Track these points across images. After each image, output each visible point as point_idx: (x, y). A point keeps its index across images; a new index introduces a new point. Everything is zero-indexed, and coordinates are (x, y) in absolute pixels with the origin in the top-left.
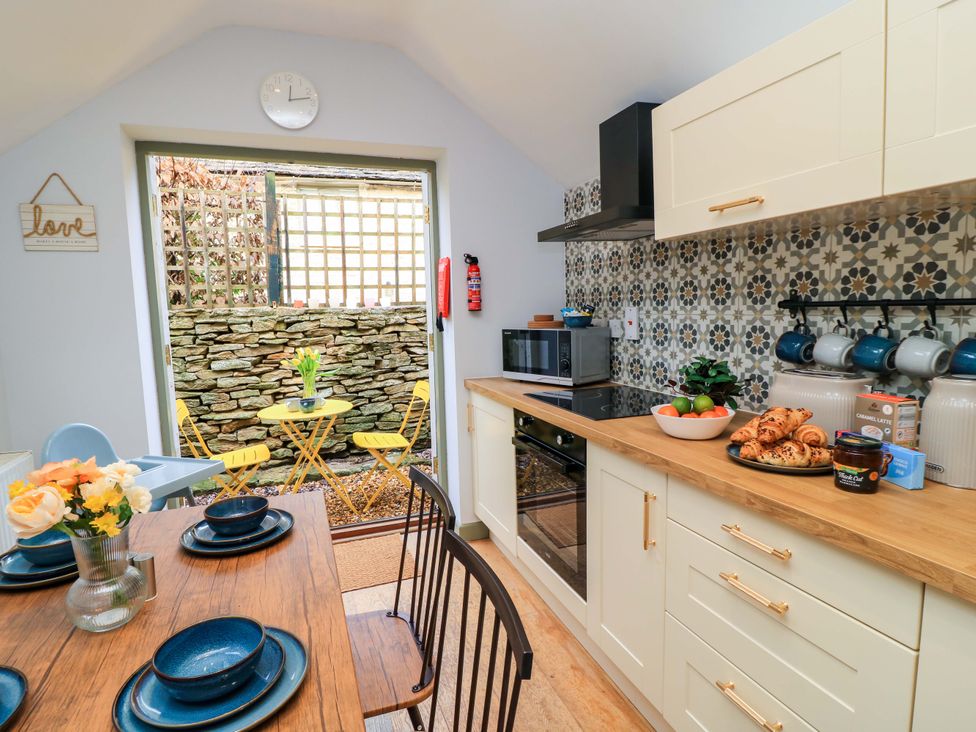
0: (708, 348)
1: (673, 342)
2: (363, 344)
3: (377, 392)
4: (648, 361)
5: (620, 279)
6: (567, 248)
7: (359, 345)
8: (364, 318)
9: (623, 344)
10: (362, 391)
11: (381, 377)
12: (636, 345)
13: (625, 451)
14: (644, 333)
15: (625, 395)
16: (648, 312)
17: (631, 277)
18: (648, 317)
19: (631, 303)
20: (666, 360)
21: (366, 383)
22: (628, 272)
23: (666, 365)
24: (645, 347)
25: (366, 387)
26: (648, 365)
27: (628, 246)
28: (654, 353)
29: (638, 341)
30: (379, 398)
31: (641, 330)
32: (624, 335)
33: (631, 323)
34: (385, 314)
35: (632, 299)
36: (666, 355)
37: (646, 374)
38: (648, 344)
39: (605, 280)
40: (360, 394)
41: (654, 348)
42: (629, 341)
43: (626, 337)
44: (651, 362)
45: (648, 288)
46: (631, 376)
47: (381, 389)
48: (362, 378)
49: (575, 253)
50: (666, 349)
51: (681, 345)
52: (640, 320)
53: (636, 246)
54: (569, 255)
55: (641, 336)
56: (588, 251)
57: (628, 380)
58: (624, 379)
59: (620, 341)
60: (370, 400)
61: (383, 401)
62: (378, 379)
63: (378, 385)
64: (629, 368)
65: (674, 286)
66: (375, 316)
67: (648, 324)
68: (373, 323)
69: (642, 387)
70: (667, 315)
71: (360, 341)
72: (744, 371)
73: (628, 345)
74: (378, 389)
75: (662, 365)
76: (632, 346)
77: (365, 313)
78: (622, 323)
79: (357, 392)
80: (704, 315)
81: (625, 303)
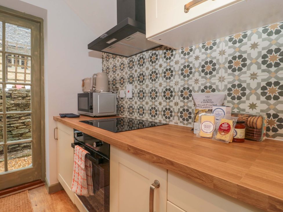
0: (162, 99)
1: (147, 98)
2: (14, 104)
3: (21, 124)
4: (136, 106)
5: (124, 74)
6: (103, 64)
7: (12, 104)
8: (15, 92)
9: (125, 100)
10: (13, 124)
11: (23, 118)
12: (131, 100)
13: (137, 152)
14: (134, 95)
15: (126, 121)
16: (136, 86)
17: (129, 72)
18: (136, 88)
19: (129, 83)
20: (144, 105)
21: (15, 120)
22: (127, 71)
23: (144, 108)
24: (135, 101)
25: (15, 122)
26: (136, 108)
27: (127, 60)
28: (138, 103)
29: (132, 99)
30: (22, 127)
31: (133, 94)
32: (126, 96)
33: (129, 92)
34: (27, 91)
35: (129, 81)
36: (144, 103)
37: (135, 112)
38: (136, 99)
39: (118, 75)
40: (12, 125)
41: (139, 101)
42: (128, 98)
43: (127, 97)
44: (137, 107)
45: (136, 76)
46: (129, 113)
47: (23, 123)
48: (14, 118)
49: (106, 66)
50: (144, 101)
51: (150, 98)
52: (133, 90)
53: (131, 59)
54: (103, 67)
55: (133, 96)
56: (111, 64)
57: (127, 115)
58: (126, 115)
59: (124, 99)
60: (17, 128)
61: (24, 128)
62: (22, 119)
63: (22, 121)
64: (128, 110)
65: (147, 74)
66: (21, 92)
67: (136, 91)
68: (20, 95)
69: (133, 118)
70: (144, 86)
71: (13, 102)
72: (179, 108)
73: (127, 100)
74: (21, 123)
75: (142, 108)
76: (129, 100)
77: (16, 90)
78: (125, 91)
79: (10, 124)
80: (161, 85)
81: (126, 83)
